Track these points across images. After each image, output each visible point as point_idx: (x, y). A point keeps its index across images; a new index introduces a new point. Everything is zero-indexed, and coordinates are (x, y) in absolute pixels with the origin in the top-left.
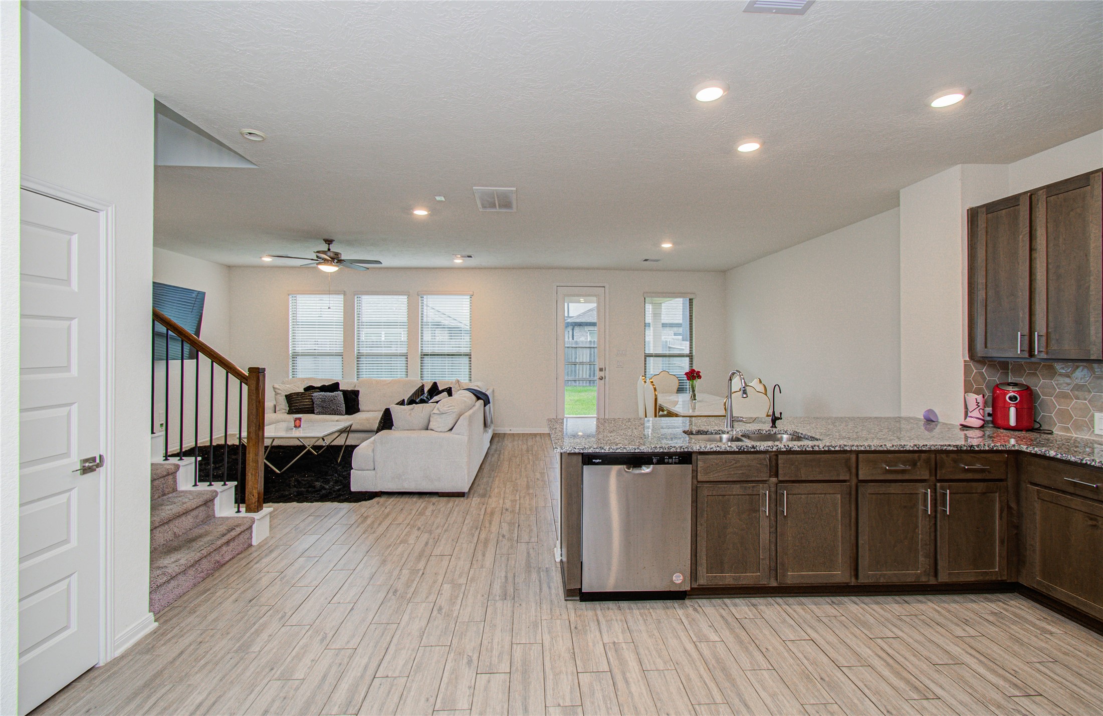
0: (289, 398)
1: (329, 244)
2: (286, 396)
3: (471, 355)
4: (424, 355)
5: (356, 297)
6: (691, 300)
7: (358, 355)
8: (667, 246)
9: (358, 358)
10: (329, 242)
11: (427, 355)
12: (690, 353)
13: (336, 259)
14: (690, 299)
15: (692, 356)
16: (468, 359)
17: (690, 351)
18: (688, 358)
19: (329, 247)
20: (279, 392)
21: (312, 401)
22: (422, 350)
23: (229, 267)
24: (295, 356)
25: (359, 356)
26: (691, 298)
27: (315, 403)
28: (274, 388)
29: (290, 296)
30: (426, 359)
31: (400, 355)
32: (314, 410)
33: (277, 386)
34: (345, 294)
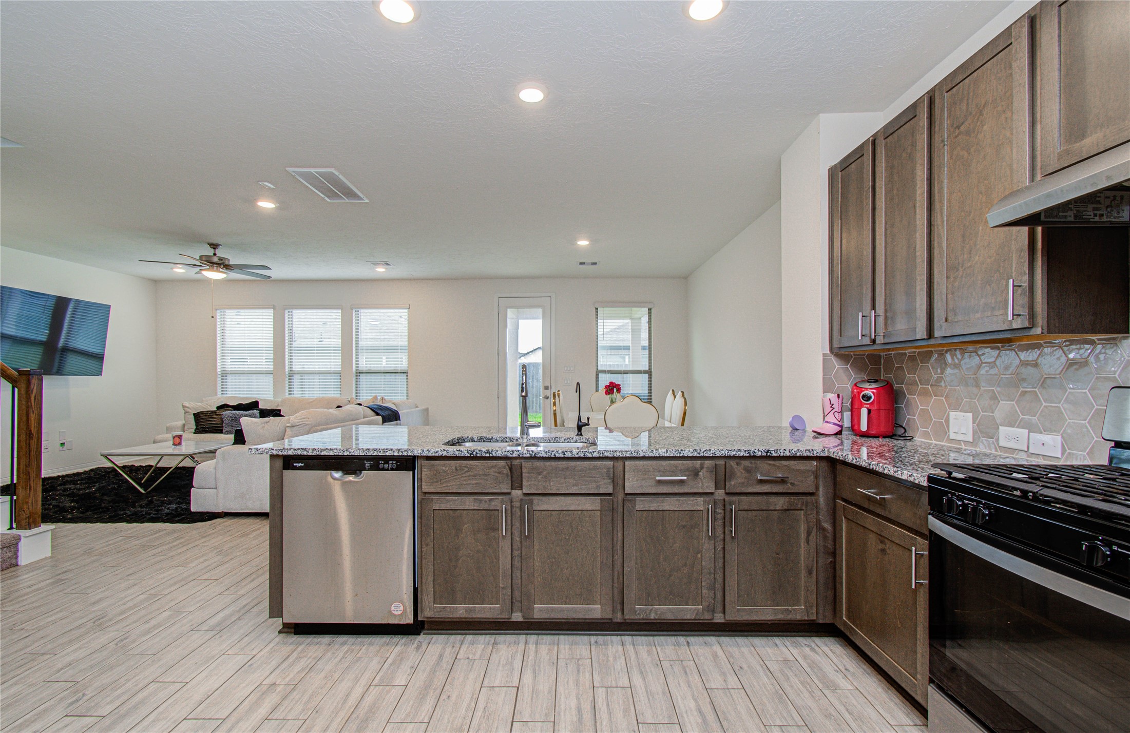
0: (198, 416)
1: (214, 249)
2: (194, 414)
3: (407, 372)
4: (360, 373)
5: (286, 311)
6: (650, 309)
7: (289, 373)
8: (583, 243)
9: (289, 376)
10: (215, 246)
11: (363, 373)
12: (649, 369)
13: (223, 265)
14: (649, 309)
15: (651, 372)
16: (405, 377)
17: (649, 366)
18: (647, 375)
19: (215, 251)
20: (189, 410)
21: (222, 420)
22: (357, 367)
23: (156, 283)
24: (224, 374)
25: (292, 374)
26: (650, 307)
27: (225, 422)
28: (184, 407)
29: (218, 311)
30: (362, 377)
31: (333, 374)
32: (222, 430)
33: (187, 404)
34: (274, 308)
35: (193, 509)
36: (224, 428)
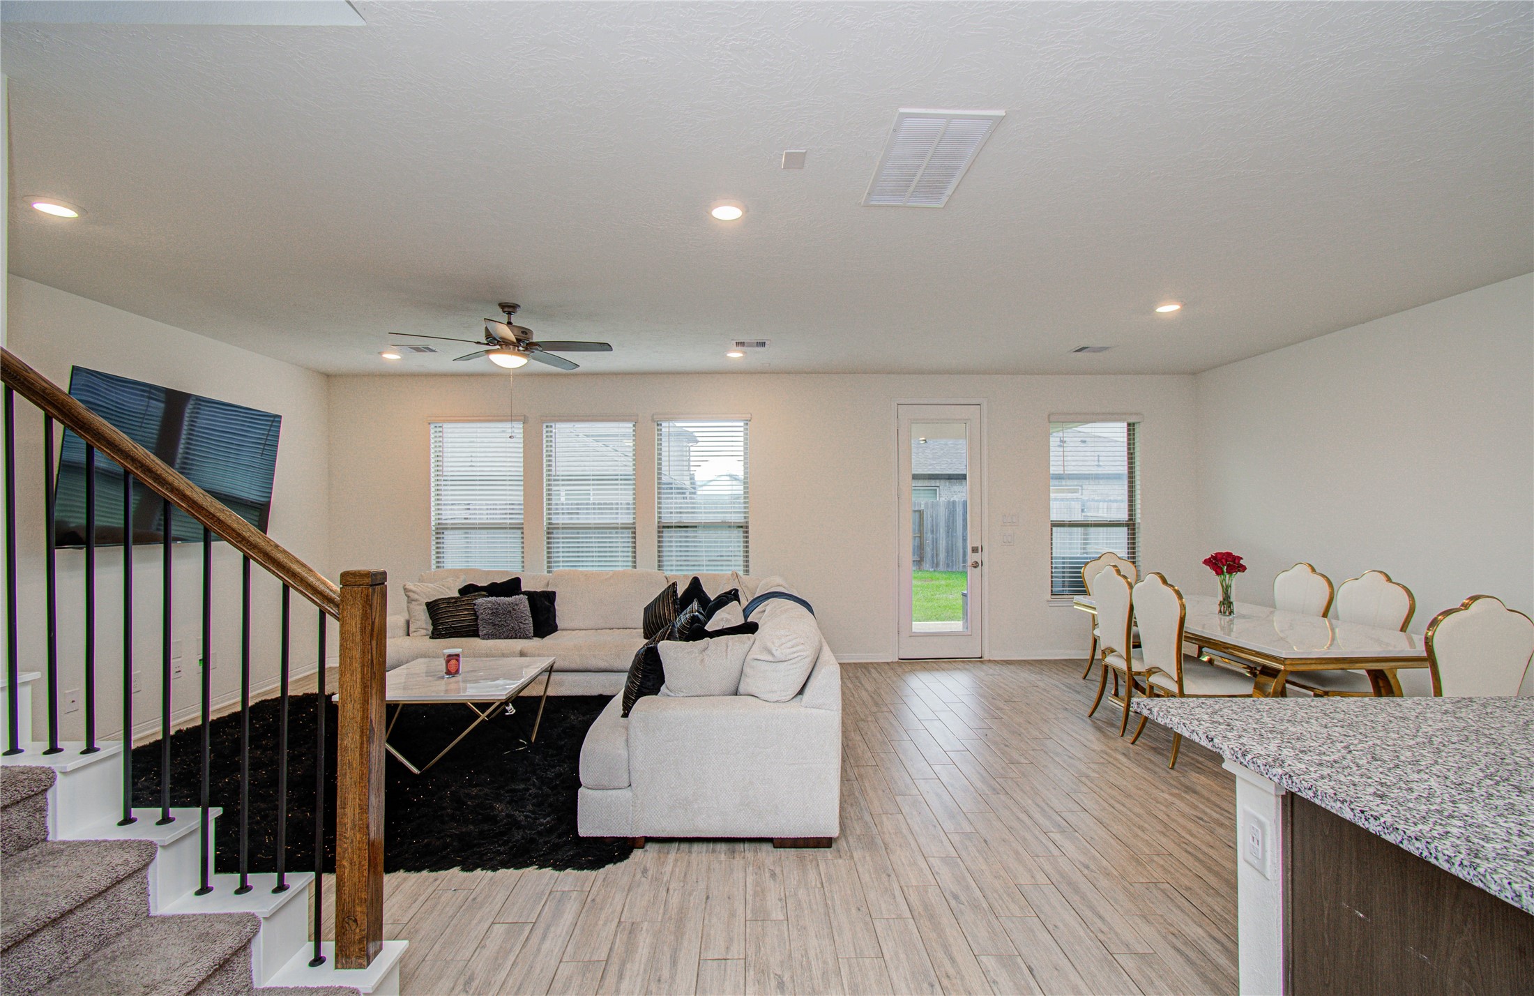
0: (433, 607)
1: (509, 313)
2: (428, 604)
3: (747, 527)
4: (664, 527)
5: (544, 427)
6: (1131, 427)
7: (548, 528)
8: (1168, 309)
9: (548, 533)
10: (509, 308)
11: (668, 527)
12: (1131, 520)
13: (524, 342)
14: (1129, 425)
15: (1134, 525)
16: (742, 534)
17: (1130, 515)
18: (1127, 529)
19: (509, 318)
20: (416, 596)
21: (475, 614)
22: (660, 518)
23: (329, 377)
24: (441, 529)
25: (551, 530)
26: (1131, 421)
27: (480, 617)
28: (405, 590)
29: (432, 426)
30: (666, 533)
31: (622, 528)
32: (477, 630)
33: (410, 586)
34: (525, 419)
35: (583, 831)
36: (481, 628)
